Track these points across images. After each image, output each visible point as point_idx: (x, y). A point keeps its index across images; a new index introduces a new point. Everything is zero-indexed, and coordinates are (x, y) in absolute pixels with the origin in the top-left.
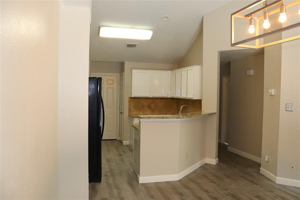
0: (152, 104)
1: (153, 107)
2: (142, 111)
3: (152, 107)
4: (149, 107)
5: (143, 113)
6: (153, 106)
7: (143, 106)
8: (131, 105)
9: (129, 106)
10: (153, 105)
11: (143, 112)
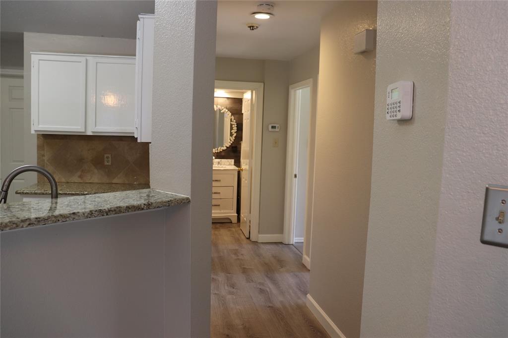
0: (106, 156)
1: (110, 164)
2: (79, 173)
3: (106, 163)
4: (98, 162)
5: (79, 180)
6: (110, 159)
7: (81, 160)
8: (43, 156)
9: (38, 158)
10: (108, 157)
11: (80, 177)
